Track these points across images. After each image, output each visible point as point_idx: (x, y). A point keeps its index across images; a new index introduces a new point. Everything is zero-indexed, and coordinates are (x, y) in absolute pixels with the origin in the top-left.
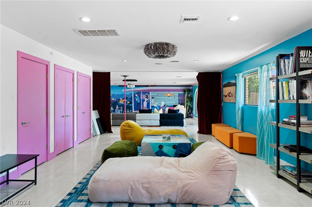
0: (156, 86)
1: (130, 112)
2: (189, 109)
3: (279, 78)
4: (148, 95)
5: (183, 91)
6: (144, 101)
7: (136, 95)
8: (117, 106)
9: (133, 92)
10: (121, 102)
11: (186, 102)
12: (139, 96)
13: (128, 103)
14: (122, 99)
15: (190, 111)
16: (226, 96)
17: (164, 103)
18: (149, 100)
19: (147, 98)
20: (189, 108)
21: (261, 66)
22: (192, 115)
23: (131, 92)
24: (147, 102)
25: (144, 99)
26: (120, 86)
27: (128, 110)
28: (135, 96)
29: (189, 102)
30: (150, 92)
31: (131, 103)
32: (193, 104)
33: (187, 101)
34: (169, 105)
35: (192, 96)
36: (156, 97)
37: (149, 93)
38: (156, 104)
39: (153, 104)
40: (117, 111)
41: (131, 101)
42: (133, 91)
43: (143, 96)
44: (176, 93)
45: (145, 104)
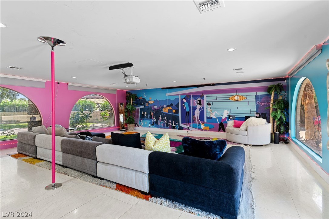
0: (213, 85)
1: (176, 125)
2: (280, 125)
4: (202, 100)
5: (265, 91)
6: (195, 108)
7: (185, 101)
8: (160, 116)
9: (179, 97)
10: (165, 110)
11: (273, 111)
12: (189, 102)
13: (173, 112)
14: (166, 107)
15: (282, 129)
18: (203, 108)
19: (200, 105)
20: (278, 123)
22: (286, 136)
23: (177, 97)
25: (195, 106)
26: (163, 89)
27: (173, 122)
28: (182, 102)
29: (279, 112)
30: (205, 96)
31: (177, 112)
32: (288, 115)
33: (275, 110)
34: (237, 115)
35: (288, 98)
36: (214, 103)
37: (202, 97)
38: (214, 114)
39: (209, 114)
40: (160, 122)
41: (177, 109)
42: (179, 95)
43: (194, 102)
44: (252, 95)
45: (197, 113)
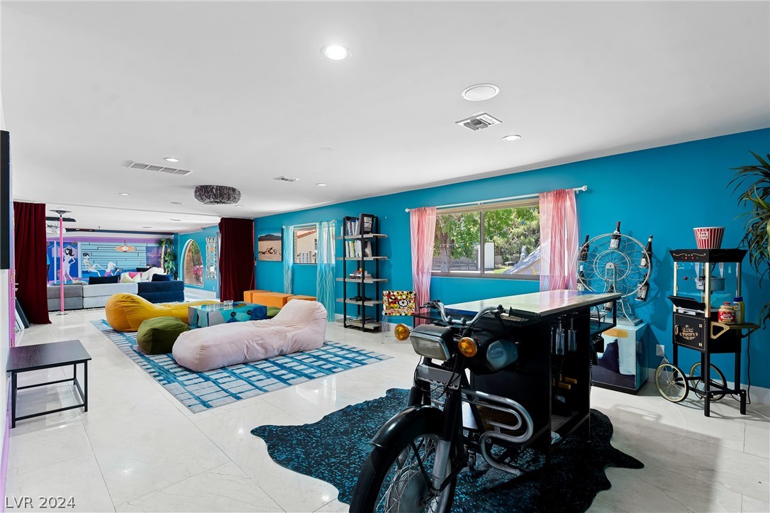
0: (93, 231)
3: (346, 237)
4: (73, 249)
5: (156, 243)
11: (164, 262)
16: (264, 253)
17: (115, 265)
18: (76, 260)
19: (71, 255)
20: (170, 272)
21: (321, 223)
24: (70, 262)
29: (171, 263)
30: (79, 244)
34: (126, 268)
35: (175, 251)
37: (75, 245)
38: (94, 267)
39: (86, 267)
44: (143, 246)
45: (66, 267)
